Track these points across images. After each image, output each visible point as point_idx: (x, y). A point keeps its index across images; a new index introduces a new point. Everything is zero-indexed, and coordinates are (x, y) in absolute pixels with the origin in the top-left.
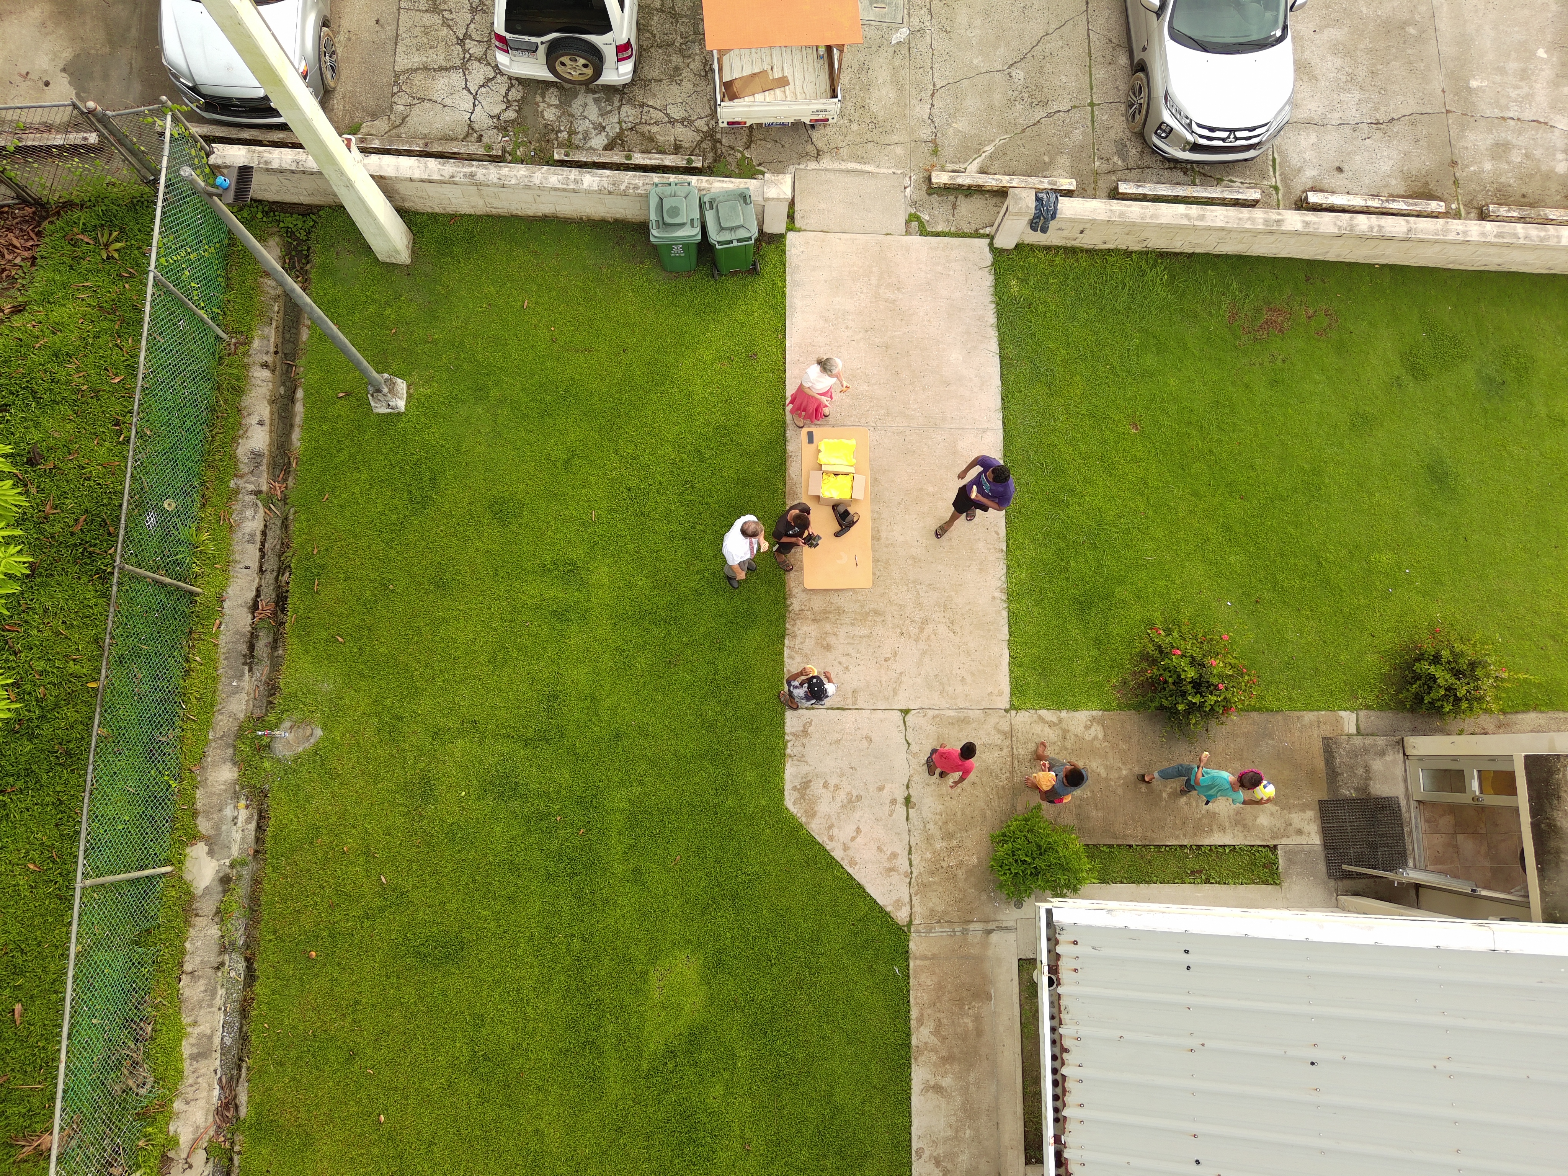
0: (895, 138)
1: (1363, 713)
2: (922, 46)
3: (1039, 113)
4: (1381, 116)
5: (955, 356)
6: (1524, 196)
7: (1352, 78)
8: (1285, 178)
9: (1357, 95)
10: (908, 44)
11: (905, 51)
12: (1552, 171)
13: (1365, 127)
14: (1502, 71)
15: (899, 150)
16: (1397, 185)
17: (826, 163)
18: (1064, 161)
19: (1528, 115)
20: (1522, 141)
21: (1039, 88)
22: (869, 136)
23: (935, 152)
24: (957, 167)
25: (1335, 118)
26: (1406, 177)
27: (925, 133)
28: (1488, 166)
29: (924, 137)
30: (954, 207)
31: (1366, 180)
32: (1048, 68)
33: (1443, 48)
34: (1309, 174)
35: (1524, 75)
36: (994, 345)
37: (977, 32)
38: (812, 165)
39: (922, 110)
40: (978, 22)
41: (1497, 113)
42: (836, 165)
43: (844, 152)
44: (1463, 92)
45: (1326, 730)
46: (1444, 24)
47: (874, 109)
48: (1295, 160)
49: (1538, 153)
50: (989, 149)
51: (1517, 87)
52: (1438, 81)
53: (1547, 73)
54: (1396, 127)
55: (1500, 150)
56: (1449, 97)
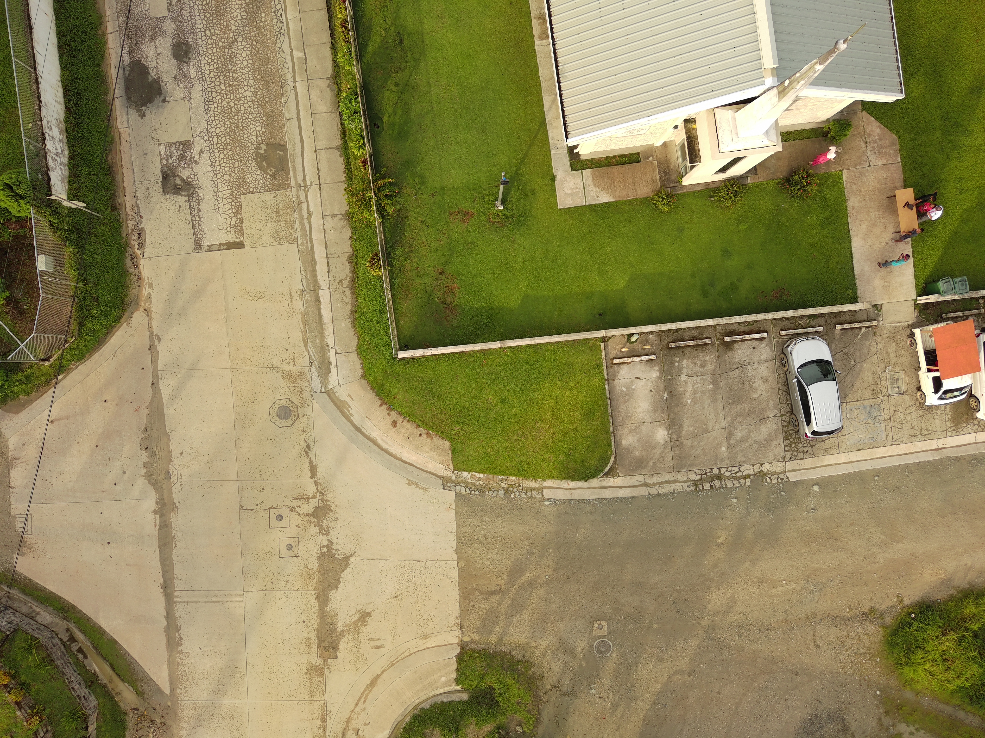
0: (887, 335)
1: (747, 183)
2: (882, 367)
3: (845, 351)
4: (741, 369)
5: (867, 268)
6: (697, 350)
7: (750, 380)
8: (771, 342)
9: (748, 375)
10: (886, 367)
11: (887, 364)
12: (687, 360)
13: (746, 364)
14: (702, 392)
15: (885, 332)
16: (736, 346)
17: (906, 324)
18: (837, 337)
19: (694, 378)
20: (697, 369)
21: (846, 359)
22: (894, 335)
23: (875, 333)
24: (868, 329)
25: (756, 366)
26: (733, 350)
27: (878, 338)
28: (708, 358)
29: (878, 337)
30: (868, 317)
31: (746, 346)
32: (843, 367)
33: (721, 397)
34: (763, 344)
35: (695, 392)
36: (856, 273)
37: (866, 375)
38: (909, 323)
39: (880, 346)
40: (866, 378)
41: (704, 377)
42: (903, 324)
43: (901, 329)
44: (715, 383)
45: (757, 176)
46: (720, 405)
47: (894, 344)
48: (768, 349)
49: (692, 366)
50: (859, 337)
51: (698, 387)
52: (722, 385)
53: (688, 394)
54: (736, 366)
55: (703, 365)
56: (719, 380)
